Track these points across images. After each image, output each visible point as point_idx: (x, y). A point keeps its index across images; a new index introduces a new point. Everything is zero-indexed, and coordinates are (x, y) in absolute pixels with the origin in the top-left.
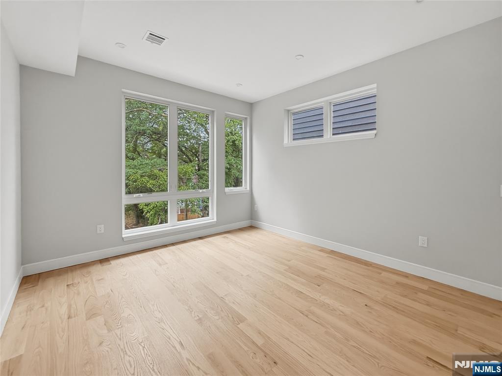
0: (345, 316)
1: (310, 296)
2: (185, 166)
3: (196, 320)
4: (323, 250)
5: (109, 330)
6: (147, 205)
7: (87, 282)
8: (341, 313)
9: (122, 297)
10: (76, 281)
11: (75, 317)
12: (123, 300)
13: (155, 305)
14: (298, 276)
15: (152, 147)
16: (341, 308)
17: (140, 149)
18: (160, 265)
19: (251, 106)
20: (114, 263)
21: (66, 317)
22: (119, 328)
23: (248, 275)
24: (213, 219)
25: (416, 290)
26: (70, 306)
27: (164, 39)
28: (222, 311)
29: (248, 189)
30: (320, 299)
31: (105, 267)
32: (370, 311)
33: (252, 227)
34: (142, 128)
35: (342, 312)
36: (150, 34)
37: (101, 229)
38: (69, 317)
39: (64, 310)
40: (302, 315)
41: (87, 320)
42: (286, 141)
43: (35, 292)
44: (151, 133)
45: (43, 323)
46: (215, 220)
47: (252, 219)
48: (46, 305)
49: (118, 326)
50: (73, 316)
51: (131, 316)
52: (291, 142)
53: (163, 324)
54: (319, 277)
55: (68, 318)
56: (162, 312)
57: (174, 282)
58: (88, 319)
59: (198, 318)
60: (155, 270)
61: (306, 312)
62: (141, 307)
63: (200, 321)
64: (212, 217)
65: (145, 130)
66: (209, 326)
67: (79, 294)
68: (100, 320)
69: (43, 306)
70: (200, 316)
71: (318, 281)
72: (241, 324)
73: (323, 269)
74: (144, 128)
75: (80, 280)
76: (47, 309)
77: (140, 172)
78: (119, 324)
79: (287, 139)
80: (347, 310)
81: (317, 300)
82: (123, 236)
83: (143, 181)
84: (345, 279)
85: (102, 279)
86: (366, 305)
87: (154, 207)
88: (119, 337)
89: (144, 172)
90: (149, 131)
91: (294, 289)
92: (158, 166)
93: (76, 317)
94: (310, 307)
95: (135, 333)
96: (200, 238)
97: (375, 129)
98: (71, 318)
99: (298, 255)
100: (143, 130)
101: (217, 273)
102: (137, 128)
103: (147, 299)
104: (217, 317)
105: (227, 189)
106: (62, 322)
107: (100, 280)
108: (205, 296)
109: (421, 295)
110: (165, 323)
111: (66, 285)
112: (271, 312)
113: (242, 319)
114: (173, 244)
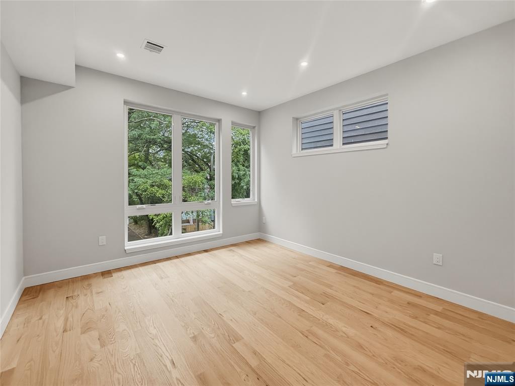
0: (348, 337)
1: (312, 315)
2: (195, 175)
3: (191, 338)
4: (331, 266)
5: (103, 345)
6: (157, 215)
7: (86, 295)
8: (344, 335)
9: (119, 312)
10: (76, 294)
11: (70, 330)
12: (120, 314)
13: (152, 321)
14: (302, 293)
15: (165, 156)
16: (344, 329)
17: (151, 158)
18: (162, 278)
19: (259, 114)
20: (115, 275)
21: (61, 330)
22: (113, 343)
23: (249, 291)
24: (219, 231)
25: (429, 311)
26: (66, 319)
27: (163, 48)
28: (219, 328)
29: (256, 200)
30: (324, 318)
31: (106, 279)
32: (376, 333)
33: (260, 241)
34: (152, 137)
35: (345, 333)
36: (148, 42)
37: (103, 240)
38: (65, 331)
39: (60, 324)
40: (302, 335)
41: (81, 334)
42: (294, 151)
43: (34, 304)
44: (162, 142)
45: (38, 336)
46: (221, 232)
47: (260, 231)
48: (44, 317)
49: (111, 341)
50: (69, 329)
51: (125, 331)
52: (300, 152)
53: (157, 341)
54: (325, 295)
55: (63, 332)
56: (158, 328)
57: (173, 297)
58: (83, 333)
59: (192, 335)
60: (156, 284)
61: (307, 332)
62: (137, 322)
63: (194, 338)
64: (218, 230)
65: (156, 138)
66: (204, 345)
67: (77, 307)
68: (95, 334)
69: (41, 319)
70: (196, 334)
71: (323, 299)
72: (236, 343)
73: (330, 287)
74: (154, 137)
75: (79, 293)
76: (44, 322)
77: (150, 182)
78: (113, 340)
79: (296, 150)
80: (351, 332)
81: (319, 320)
82: (126, 248)
83: (152, 190)
84: (352, 298)
85: (101, 292)
86: (371, 327)
87: (164, 217)
88: (111, 352)
89: (154, 182)
90: (159, 140)
91: (298, 307)
92: (168, 176)
93: (72, 331)
94: (311, 327)
95: (127, 350)
96: (206, 251)
97: (386, 138)
98: (67, 332)
99: (305, 270)
100: (153, 139)
101: (219, 288)
102: (148, 136)
103: (143, 314)
104: (213, 335)
105: (234, 201)
106: (57, 336)
107: (100, 292)
108: (203, 312)
109: (432, 317)
110: (159, 340)
111: (65, 297)
112: (270, 331)
113: (238, 338)
114: (177, 257)
